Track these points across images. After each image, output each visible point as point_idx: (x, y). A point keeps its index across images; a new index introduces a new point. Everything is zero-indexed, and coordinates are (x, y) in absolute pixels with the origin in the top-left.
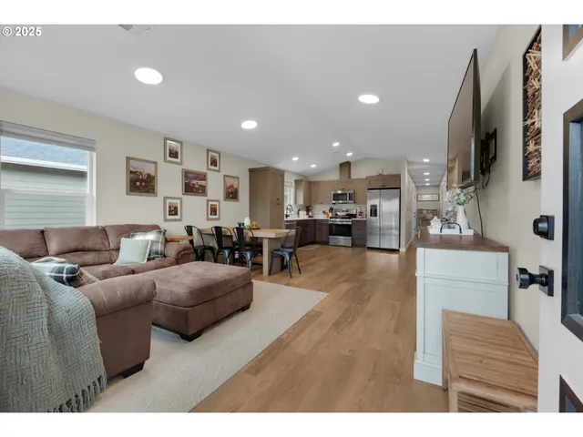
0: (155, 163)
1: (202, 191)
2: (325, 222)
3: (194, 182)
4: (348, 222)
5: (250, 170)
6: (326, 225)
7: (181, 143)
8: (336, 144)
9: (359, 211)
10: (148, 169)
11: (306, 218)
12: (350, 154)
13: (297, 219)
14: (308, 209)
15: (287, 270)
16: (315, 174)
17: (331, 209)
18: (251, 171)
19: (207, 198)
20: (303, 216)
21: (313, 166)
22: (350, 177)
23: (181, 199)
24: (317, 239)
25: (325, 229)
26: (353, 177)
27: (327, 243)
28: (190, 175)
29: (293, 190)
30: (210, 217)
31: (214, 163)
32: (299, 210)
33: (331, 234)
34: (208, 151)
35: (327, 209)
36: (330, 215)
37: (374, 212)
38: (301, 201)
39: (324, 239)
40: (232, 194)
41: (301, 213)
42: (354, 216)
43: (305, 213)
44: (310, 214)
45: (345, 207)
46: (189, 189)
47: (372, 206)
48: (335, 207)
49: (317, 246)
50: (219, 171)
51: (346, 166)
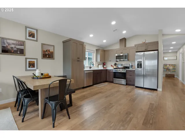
2: (111, 71)
9: (131, 65)
11: (102, 68)
14: (104, 64)
17: (115, 64)
20: (101, 68)
22: (125, 46)
24: (108, 80)
25: (112, 75)
26: (127, 46)
27: (112, 82)
29: (95, 54)
32: (99, 65)
33: (115, 77)
35: (113, 64)
36: (115, 67)
37: (140, 65)
38: (99, 60)
39: (111, 80)
43: (102, 66)
44: (105, 67)
47: (138, 62)
48: (117, 63)
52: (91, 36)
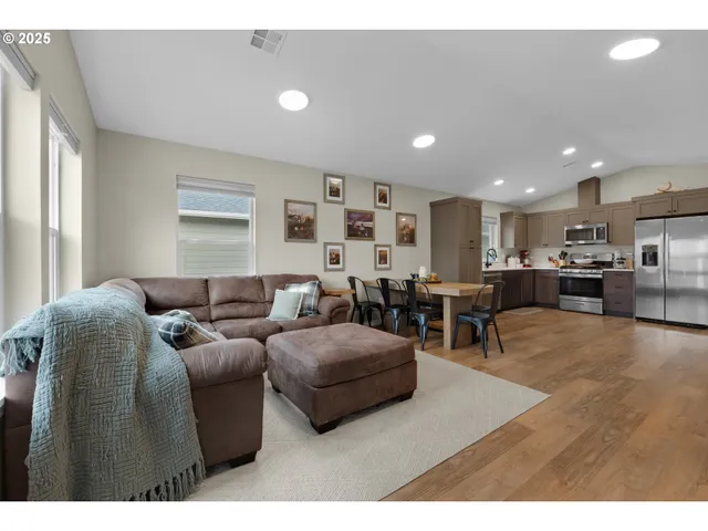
0: (315, 204)
1: (368, 234)
2: (552, 275)
3: (359, 223)
4: (597, 274)
5: (431, 203)
6: (555, 278)
7: (343, 178)
8: (569, 151)
9: (617, 255)
10: (307, 212)
11: (520, 267)
12: (597, 165)
13: (505, 269)
14: (523, 255)
15: (480, 345)
16: (533, 203)
17: (564, 255)
18: (433, 205)
19: (375, 242)
20: (515, 264)
21: (530, 190)
22: (598, 201)
23: (343, 245)
24: (538, 300)
25: (554, 287)
26: (604, 201)
27: (555, 306)
28: (353, 215)
29: (497, 228)
30: (379, 266)
31: (383, 198)
32: (508, 257)
33: (564, 291)
34: (376, 184)
35: (555, 253)
36: (562, 263)
37: (651, 256)
38: (511, 244)
39: (551, 300)
40: (408, 237)
41: (511, 260)
42: (610, 264)
43: (519, 260)
44: (527, 261)
45: (590, 251)
46: (353, 233)
47: (644, 247)
48: (570, 251)
49: (538, 310)
50: (389, 208)
51: (591, 185)
52: (499, 182)
